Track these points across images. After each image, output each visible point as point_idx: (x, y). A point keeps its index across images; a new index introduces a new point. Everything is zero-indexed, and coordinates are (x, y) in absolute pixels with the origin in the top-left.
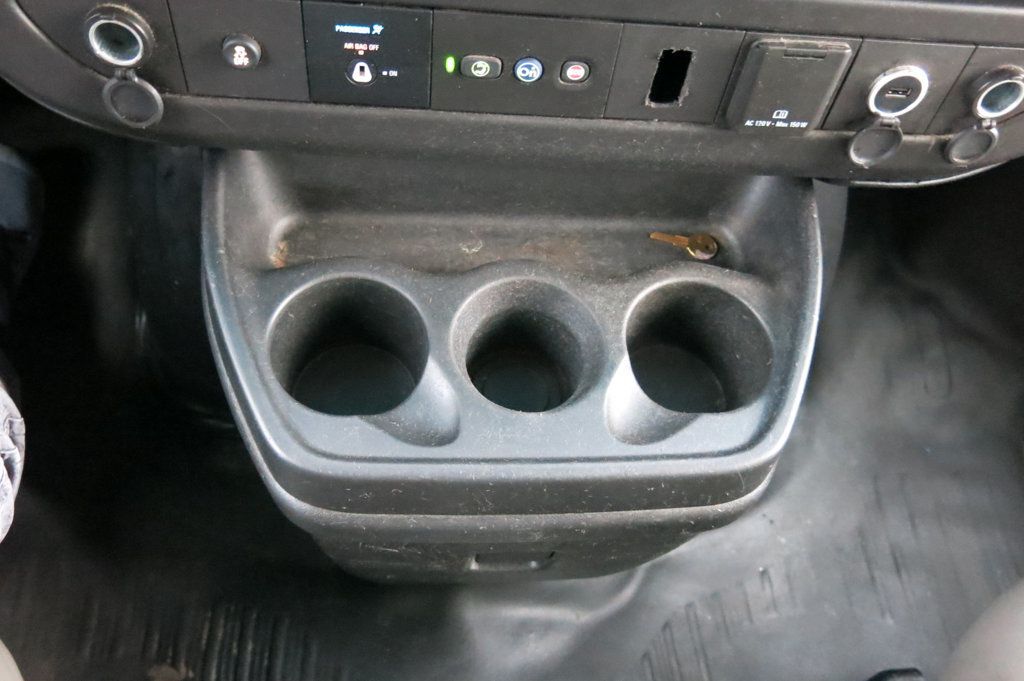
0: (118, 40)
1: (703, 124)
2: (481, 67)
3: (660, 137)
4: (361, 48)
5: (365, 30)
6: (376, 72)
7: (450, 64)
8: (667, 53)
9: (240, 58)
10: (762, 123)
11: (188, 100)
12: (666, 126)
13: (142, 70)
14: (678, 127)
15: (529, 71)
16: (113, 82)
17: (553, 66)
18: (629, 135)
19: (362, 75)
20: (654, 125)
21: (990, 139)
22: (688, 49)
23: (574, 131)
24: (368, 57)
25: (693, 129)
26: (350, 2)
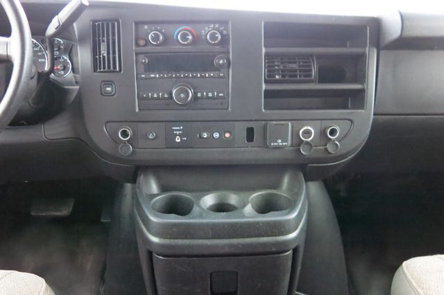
0: (125, 134)
1: (261, 147)
2: (205, 135)
3: (252, 151)
4: (178, 132)
5: (178, 128)
6: (181, 139)
7: (198, 135)
8: (248, 128)
9: (151, 137)
10: (275, 144)
11: (138, 150)
12: (252, 149)
13: (129, 141)
14: (256, 149)
15: (216, 135)
16: (122, 144)
17: (222, 134)
18: (244, 151)
19: (178, 140)
20: (249, 149)
21: (337, 144)
22: (252, 126)
24: (179, 135)
25: (259, 149)
26: (176, 122)
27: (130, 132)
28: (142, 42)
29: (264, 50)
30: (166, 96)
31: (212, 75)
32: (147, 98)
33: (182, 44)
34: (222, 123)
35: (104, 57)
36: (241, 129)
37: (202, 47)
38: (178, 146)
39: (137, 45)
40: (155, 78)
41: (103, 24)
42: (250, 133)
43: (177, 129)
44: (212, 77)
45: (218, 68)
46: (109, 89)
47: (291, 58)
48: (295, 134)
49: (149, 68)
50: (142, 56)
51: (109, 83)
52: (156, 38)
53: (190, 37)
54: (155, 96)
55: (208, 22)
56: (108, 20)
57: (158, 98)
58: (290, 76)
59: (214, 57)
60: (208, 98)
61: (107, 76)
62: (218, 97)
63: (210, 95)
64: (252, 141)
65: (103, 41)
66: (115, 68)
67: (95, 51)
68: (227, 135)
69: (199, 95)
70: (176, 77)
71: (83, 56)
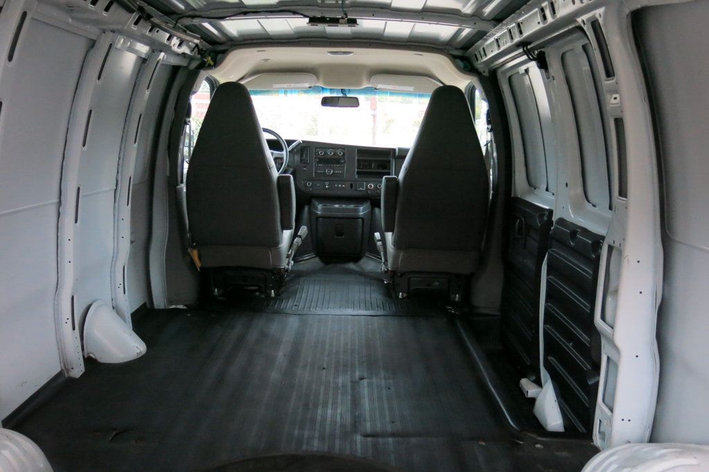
0: (309, 184)
1: (355, 190)
7: (334, 185)
8: (351, 184)
9: (318, 185)
10: (360, 189)
11: (314, 190)
15: (340, 186)
16: (309, 188)
17: (342, 185)
18: (349, 192)
19: (327, 187)
20: (351, 191)
23: (344, 191)
24: (328, 185)
26: (327, 181)
27: (311, 184)
28: (317, 154)
29: (357, 158)
30: (324, 172)
31: (339, 165)
32: (318, 173)
33: (330, 155)
34: (342, 181)
35: (304, 158)
36: (348, 184)
37: (336, 157)
38: (327, 189)
39: (315, 155)
40: (321, 166)
41: (304, 148)
42: (351, 186)
43: (327, 183)
45: (341, 163)
46: (305, 169)
47: (365, 161)
48: (367, 186)
49: (319, 163)
50: (316, 159)
51: (305, 167)
52: (321, 153)
53: (333, 153)
55: (338, 149)
56: (306, 147)
57: (321, 173)
58: (365, 167)
59: (340, 159)
62: (341, 173)
63: (338, 172)
64: (352, 188)
65: (304, 153)
66: (307, 162)
67: (301, 156)
68: (344, 186)
69: (335, 172)
70: (327, 166)
71: (297, 158)
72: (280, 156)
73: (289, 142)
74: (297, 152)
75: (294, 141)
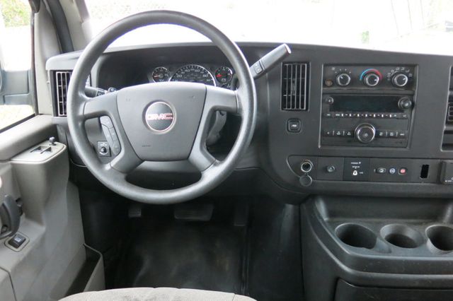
0: (306, 167)
1: (434, 183)
2: (382, 171)
3: (424, 186)
4: (356, 167)
6: (358, 173)
7: (375, 170)
8: (424, 166)
10: (449, 181)
11: (317, 181)
12: (425, 184)
13: (309, 173)
14: (428, 184)
15: (393, 171)
16: (303, 176)
17: (398, 170)
18: (417, 186)
19: (355, 173)
20: (422, 184)
22: (428, 164)
23: (403, 185)
24: (357, 169)
25: (432, 185)
26: (355, 158)
27: (311, 165)
28: (329, 83)
29: (449, 93)
30: (349, 134)
31: (395, 116)
32: (331, 135)
33: (369, 86)
34: (398, 160)
35: (293, 97)
36: (417, 166)
37: (388, 91)
38: (355, 179)
39: (325, 85)
40: (340, 117)
41: (294, 66)
42: (425, 171)
43: (356, 164)
44: (394, 118)
45: (401, 110)
46: (295, 126)
49: (335, 107)
50: (328, 96)
51: (295, 120)
52: (345, 80)
53: (378, 80)
54: (339, 133)
55: (394, 66)
56: (299, 62)
57: (340, 136)
59: (398, 99)
60: (389, 137)
61: (295, 114)
62: (399, 137)
63: (392, 134)
64: (426, 177)
65: (294, 82)
66: (302, 107)
67: (284, 89)
68: (403, 171)
69: (381, 134)
70: (361, 117)
71: (273, 93)
72: (231, 105)
73: (253, 51)
74: (272, 80)
75: (268, 47)
